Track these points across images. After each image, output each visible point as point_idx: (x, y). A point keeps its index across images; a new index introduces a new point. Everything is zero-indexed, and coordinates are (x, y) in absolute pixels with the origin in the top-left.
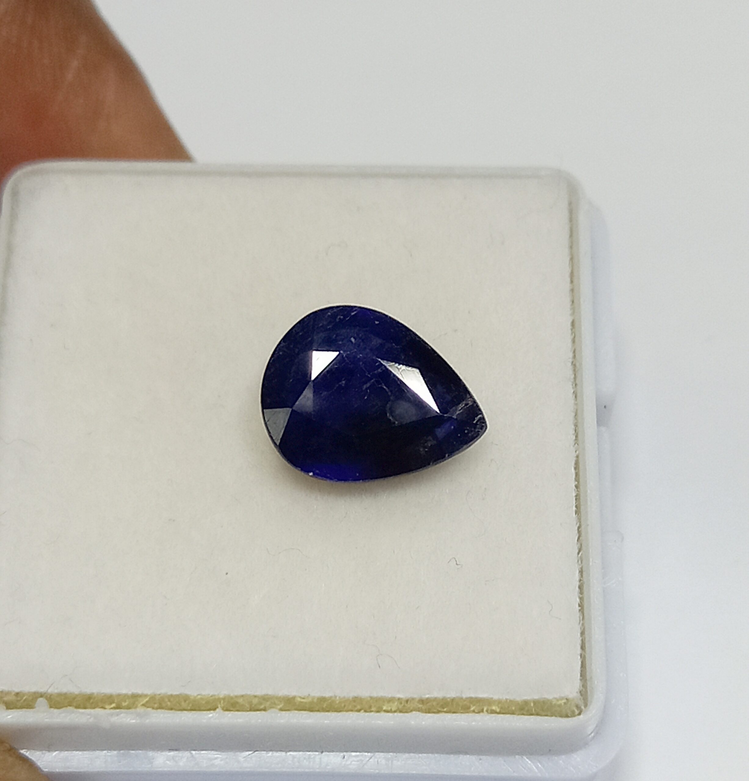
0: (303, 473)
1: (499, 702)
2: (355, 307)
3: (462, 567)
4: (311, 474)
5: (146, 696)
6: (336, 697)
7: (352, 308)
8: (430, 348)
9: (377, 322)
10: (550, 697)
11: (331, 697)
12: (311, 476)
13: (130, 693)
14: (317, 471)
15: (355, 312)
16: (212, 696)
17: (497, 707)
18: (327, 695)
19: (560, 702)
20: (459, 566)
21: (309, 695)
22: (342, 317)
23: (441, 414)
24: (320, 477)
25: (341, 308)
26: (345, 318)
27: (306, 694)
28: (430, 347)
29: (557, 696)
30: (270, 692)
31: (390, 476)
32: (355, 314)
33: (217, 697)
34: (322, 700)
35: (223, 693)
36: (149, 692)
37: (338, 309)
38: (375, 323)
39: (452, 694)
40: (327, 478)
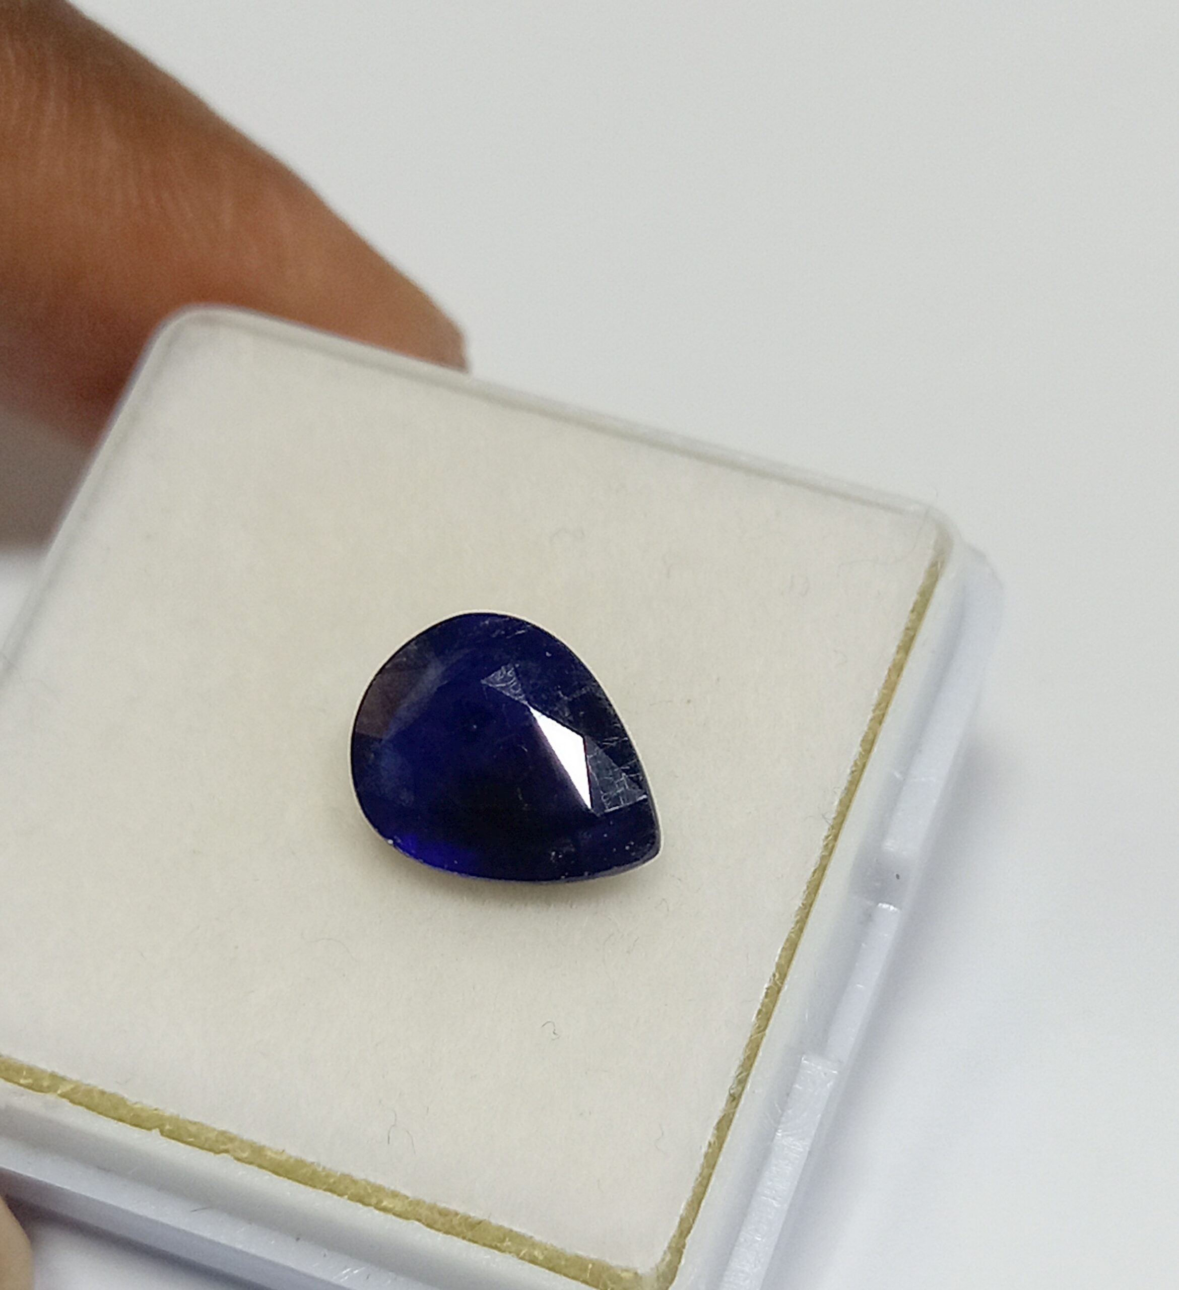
0: (380, 837)
1: (544, 1248)
2: (528, 623)
3: (558, 1038)
4: (391, 842)
5: (70, 1081)
6: (319, 1165)
7: (522, 624)
8: (612, 712)
9: (548, 654)
10: (614, 1262)
11: (313, 1163)
12: (391, 845)
13: (49, 1070)
14: (399, 841)
15: (523, 631)
16: (156, 1110)
17: (540, 1254)
18: (310, 1159)
19: (624, 1275)
20: (554, 1036)
21: (283, 1151)
22: (503, 632)
23: (593, 811)
24: (401, 851)
25: (508, 619)
26: (506, 635)
27: (280, 1148)
28: (614, 711)
29: (623, 1264)
30: (233, 1130)
31: (500, 878)
32: (523, 634)
33: (161, 1113)
34: (300, 1163)
35: (170, 1110)
36: (74, 1076)
37: (504, 619)
38: (545, 654)
39: (476, 1214)
40: (411, 854)
